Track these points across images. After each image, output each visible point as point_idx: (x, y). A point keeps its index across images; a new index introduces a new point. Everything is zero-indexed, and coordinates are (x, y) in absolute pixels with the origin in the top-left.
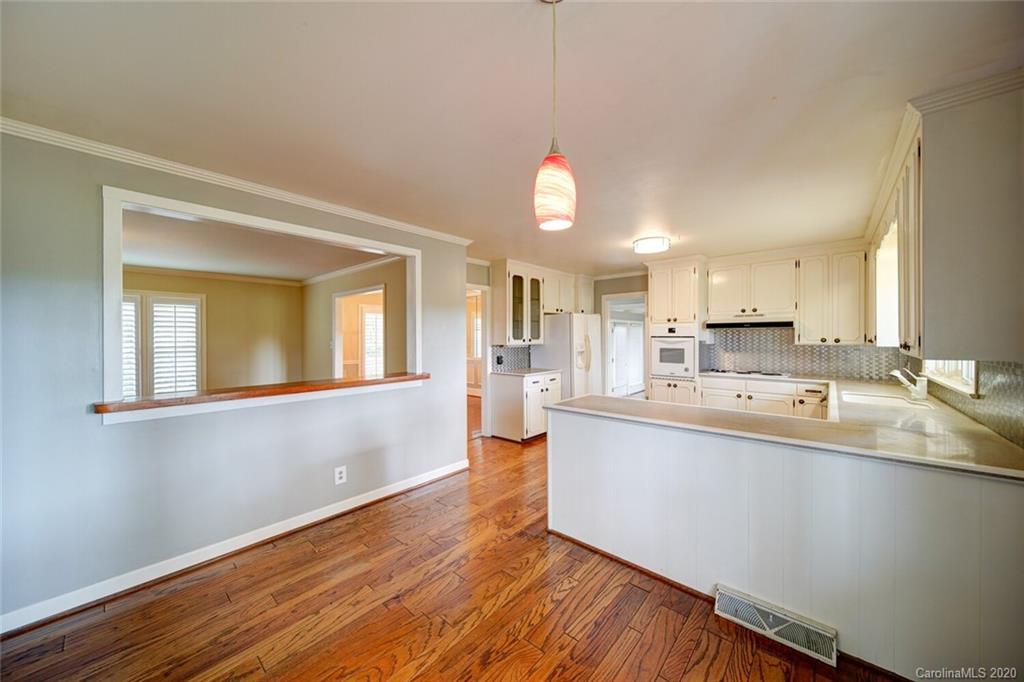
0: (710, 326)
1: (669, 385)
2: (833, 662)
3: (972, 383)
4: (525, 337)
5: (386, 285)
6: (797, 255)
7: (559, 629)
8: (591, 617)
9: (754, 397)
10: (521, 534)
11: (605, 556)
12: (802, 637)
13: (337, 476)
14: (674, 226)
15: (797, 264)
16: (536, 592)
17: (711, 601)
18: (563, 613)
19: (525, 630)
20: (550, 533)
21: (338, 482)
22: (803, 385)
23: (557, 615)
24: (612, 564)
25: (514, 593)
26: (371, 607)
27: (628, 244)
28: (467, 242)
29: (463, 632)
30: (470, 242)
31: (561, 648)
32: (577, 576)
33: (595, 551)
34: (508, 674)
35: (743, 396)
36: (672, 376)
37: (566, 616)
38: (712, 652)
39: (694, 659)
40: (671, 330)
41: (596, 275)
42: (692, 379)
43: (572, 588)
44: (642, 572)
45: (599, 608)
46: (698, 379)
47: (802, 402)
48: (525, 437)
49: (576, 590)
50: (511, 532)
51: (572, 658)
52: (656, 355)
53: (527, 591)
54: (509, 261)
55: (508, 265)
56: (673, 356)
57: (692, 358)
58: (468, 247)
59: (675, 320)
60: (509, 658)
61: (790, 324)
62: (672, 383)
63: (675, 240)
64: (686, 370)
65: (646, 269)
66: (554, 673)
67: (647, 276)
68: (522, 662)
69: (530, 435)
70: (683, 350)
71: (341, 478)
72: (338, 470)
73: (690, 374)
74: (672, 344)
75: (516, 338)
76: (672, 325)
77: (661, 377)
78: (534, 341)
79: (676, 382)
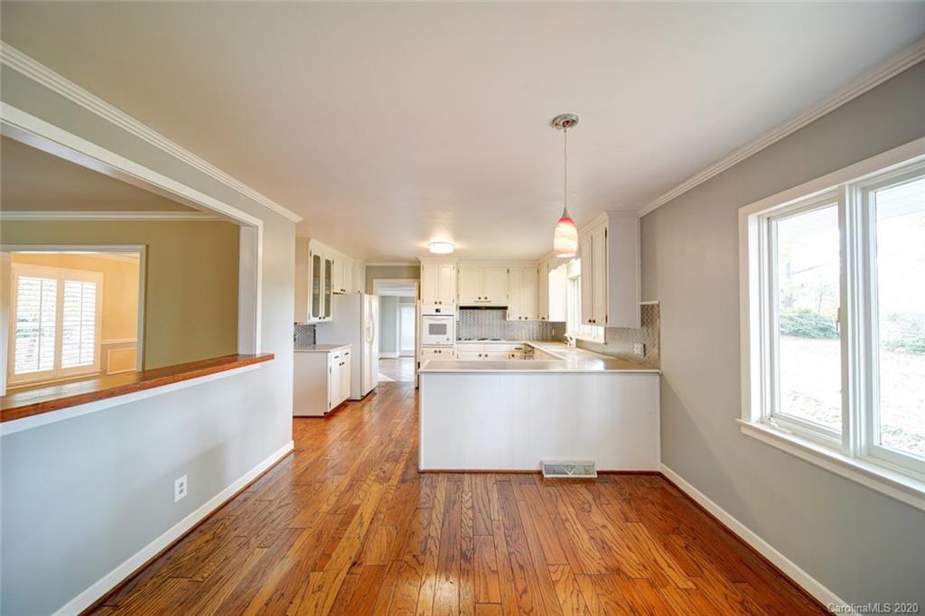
0: (462, 308)
1: (436, 352)
2: (596, 476)
3: (603, 338)
4: (320, 315)
5: (147, 246)
6: (508, 266)
7: (488, 522)
8: (496, 506)
9: (489, 355)
10: (403, 481)
11: (470, 472)
12: (583, 471)
13: (177, 490)
14: (458, 236)
15: (508, 271)
16: (453, 509)
17: (540, 473)
18: (480, 511)
19: (470, 531)
20: (423, 472)
21: (178, 497)
22: (513, 346)
23: (478, 514)
24: (478, 476)
25: (440, 517)
26: (338, 582)
27: (424, 245)
28: (297, 219)
29: (434, 553)
30: (301, 219)
31: (499, 528)
32: (466, 489)
33: (462, 472)
34: (486, 556)
35: (482, 355)
36: (438, 345)
37: (483, 512)
38: (558, 494)
39: (555, 500)
40: (437, 311)
41: (367, 261)
42: (451, 346)
43: (471, 497)
44: (497, 472)
45: (495, 500)
46: (455, 346)
47: (513, 356)
48: (329, 410)
49: (474, 497)
50: (394, 481)
51: (508, 530)
52: (426, 329)
53: (447, 511)
54: (312, 240)
55: (310, 244)
56: (437, 329)
57: (451, 331)
58: (298, 225)
59: (440, 303)
60: (477, 549)
61: (506, 308)
62: (438, 350)
63: (458, 246)
64: (448, 339)
65: (420, 262)
66: (507, 542)
67: (419, 267)
68: (486, 546)
69: (333, 407)
70: (445, 325)
71: (182, 491)
72: (177, 483)
73: (450, 342)
74: (438, 321)
75: (314, 316)
76: (438, 307)
77: (429, 346)
78: (327, 319)
79: (441, 349)
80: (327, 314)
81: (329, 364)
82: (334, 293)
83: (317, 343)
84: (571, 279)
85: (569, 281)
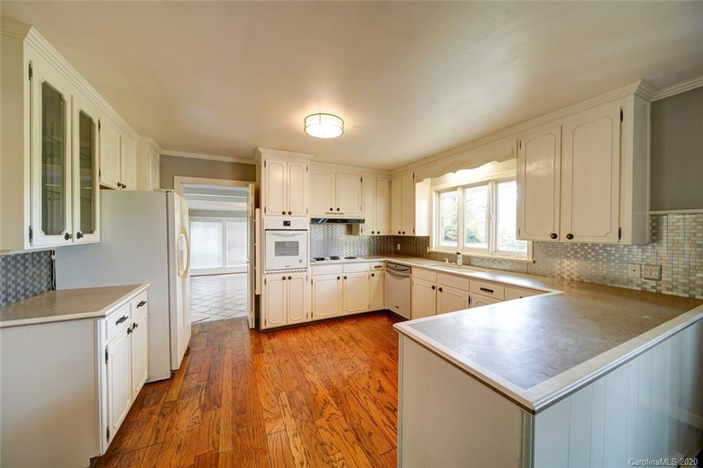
0: (314, 221)
1: (284, 278)
4: (68, 230)
6: (362, 174)
9: (348, 277)
15: (361, 180)
22: (372, 264)
35: (341, 278)
36: (288, 269)
40: (286, 223)
42: (305, 270)
46: (310, 268)
47: (373, 276)
52: (270, 249)
56: (285, 248)
57: (305, 250)
59: (290, 213)
61: (362, 221)
62: (287, 275)
64: (300, 261)
70: (298, 242)
73: (303, 265)
74: (287, 237)
75: (47, 230)
76: (287, 218)
77: (274, 272)
78: (87, 238)
79: (291, 275)
80: (88, 225)
81: (103, 343)
82: (102, 187)
83: (60, 286)
84: (436, 191)
85: (434, 195)
